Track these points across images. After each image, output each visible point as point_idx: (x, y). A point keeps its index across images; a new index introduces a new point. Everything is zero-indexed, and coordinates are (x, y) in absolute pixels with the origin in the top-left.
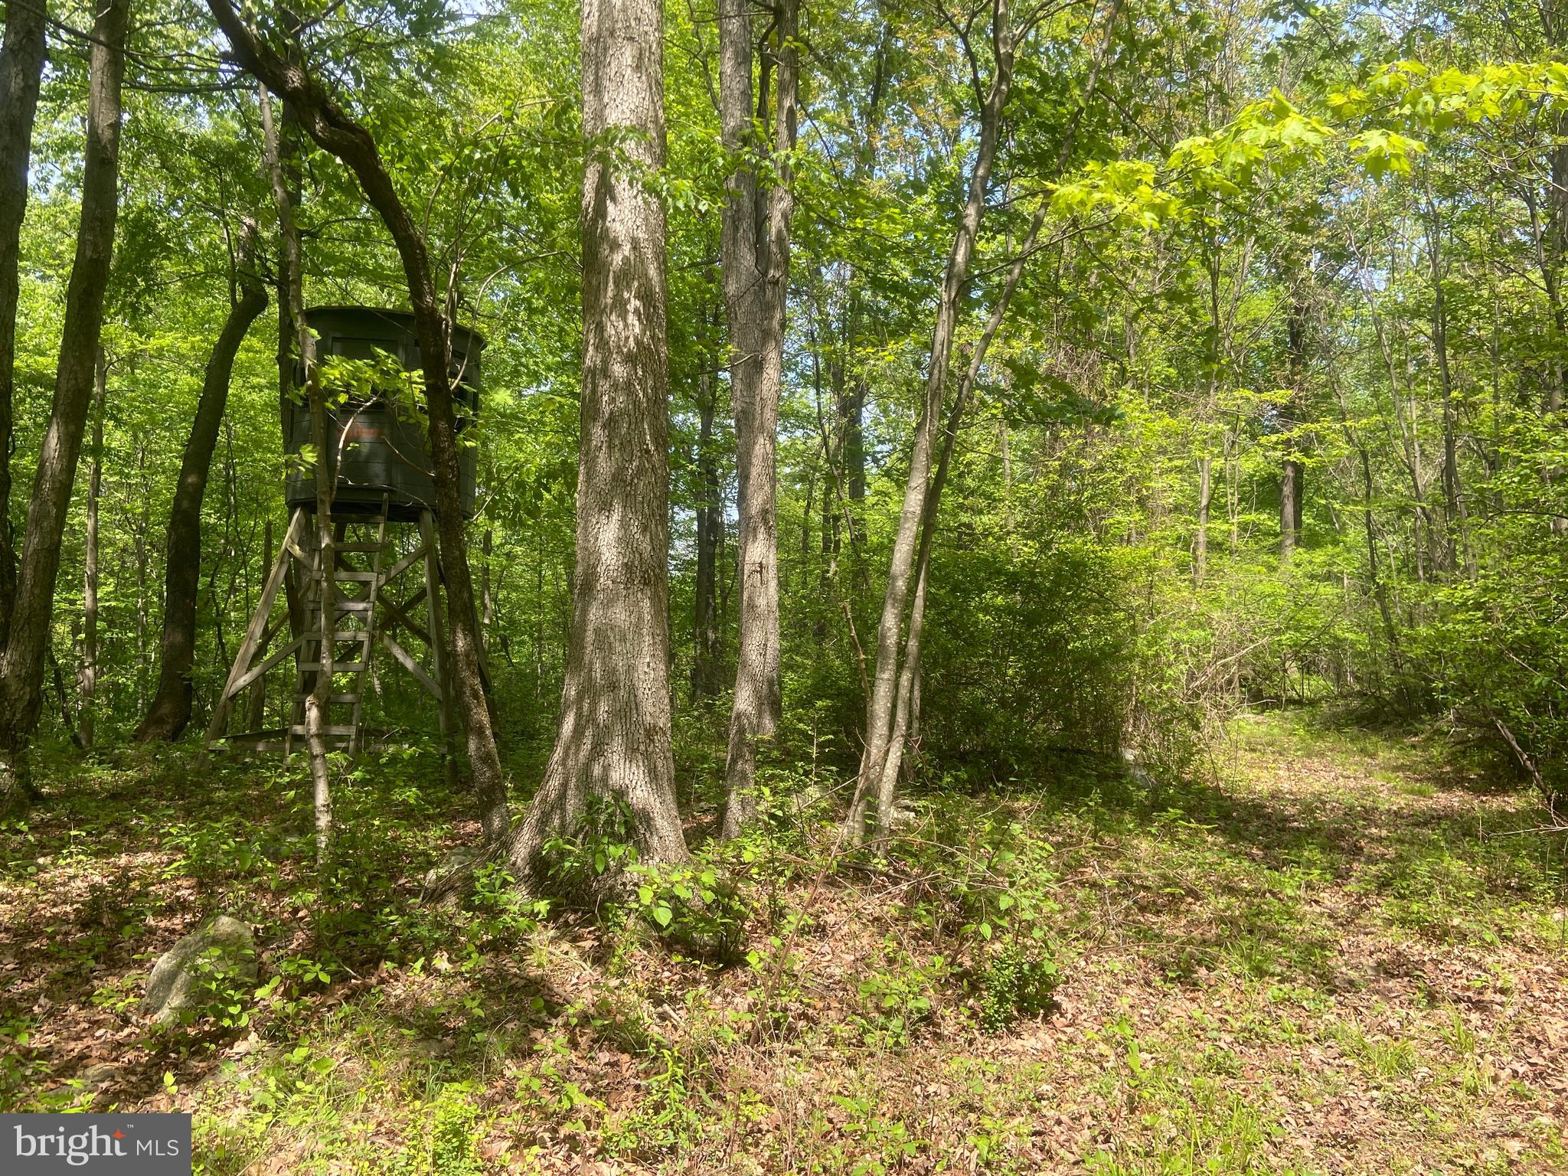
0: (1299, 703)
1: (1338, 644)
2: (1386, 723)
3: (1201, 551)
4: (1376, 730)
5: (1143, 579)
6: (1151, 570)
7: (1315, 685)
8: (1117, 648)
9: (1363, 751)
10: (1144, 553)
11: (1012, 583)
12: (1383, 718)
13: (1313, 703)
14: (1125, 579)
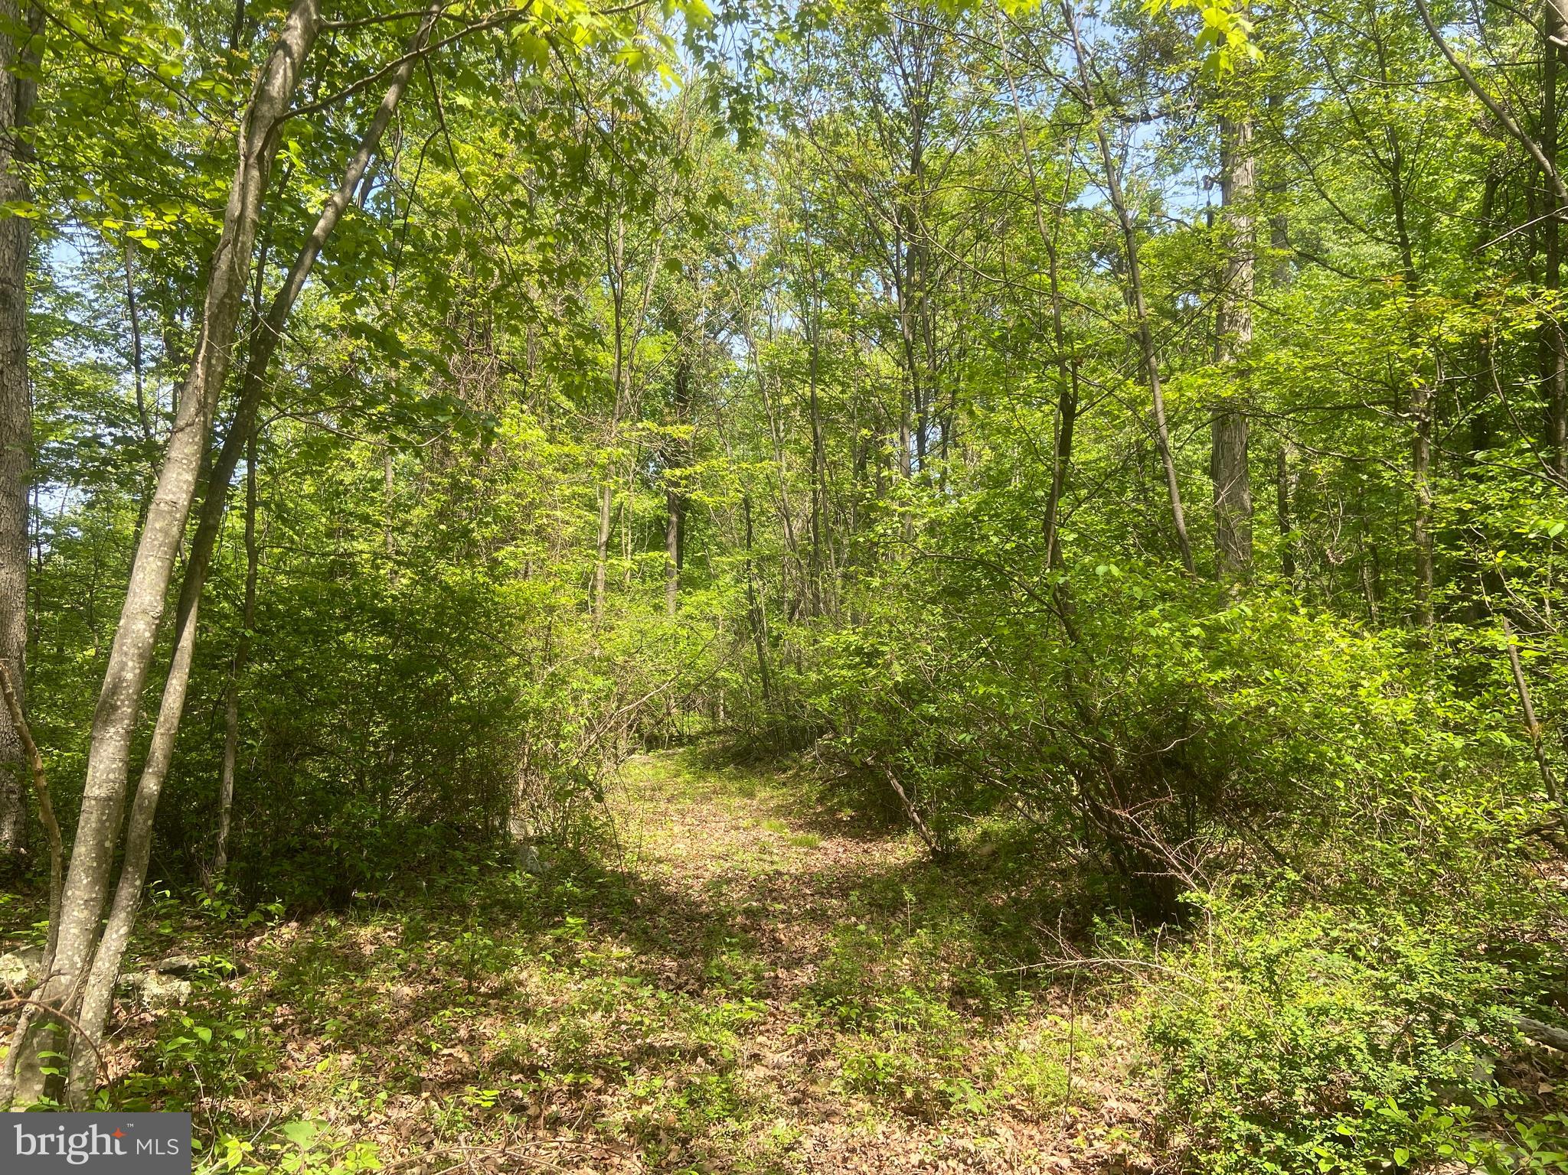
0: (679, 740)
1: (716, 684)
2: (757, 759)
3: (600, 589)
4: (750, 767)
5: (541, 620)
6: (550, 610)
7: (694, 723)
8: (508, 702)
9: (742, 792)
10: (543, 588)
11: (384, 621)
12: (754, 755)
13: (692, 740)
14: (522, 619)
